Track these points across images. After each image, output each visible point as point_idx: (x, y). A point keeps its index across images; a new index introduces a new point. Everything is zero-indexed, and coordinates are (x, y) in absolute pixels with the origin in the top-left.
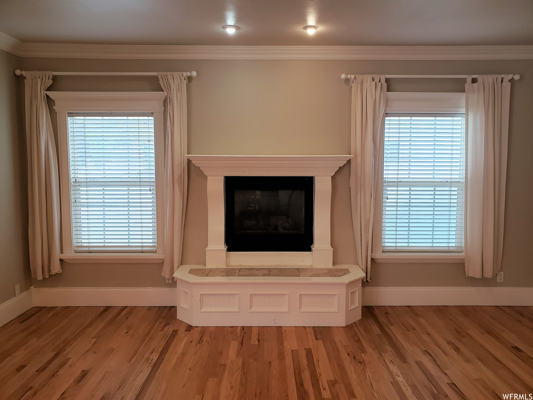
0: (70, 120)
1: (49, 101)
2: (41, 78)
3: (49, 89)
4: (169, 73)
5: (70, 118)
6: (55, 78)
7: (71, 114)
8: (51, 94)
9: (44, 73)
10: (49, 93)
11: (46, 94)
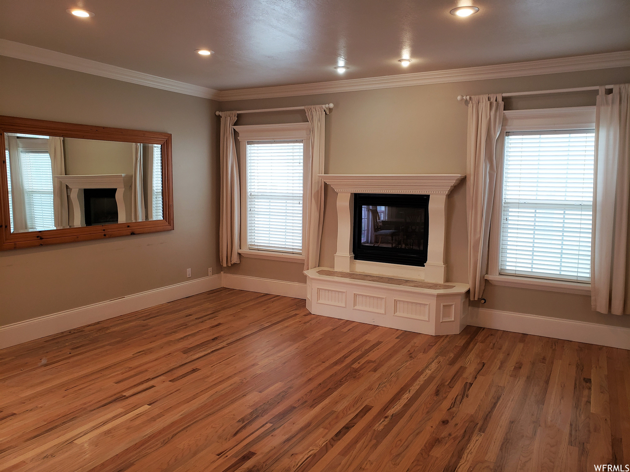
0: (249, 147)
1: (236, 133)
2: (230, 116)
3: (235, 124)
4: (313, 106)
5: (249, 145)
6: (239, 116)
7: (250, 143)
8: (237, 128)
9: (232, 112)
10: (235, 127)
11: (233, 128)
